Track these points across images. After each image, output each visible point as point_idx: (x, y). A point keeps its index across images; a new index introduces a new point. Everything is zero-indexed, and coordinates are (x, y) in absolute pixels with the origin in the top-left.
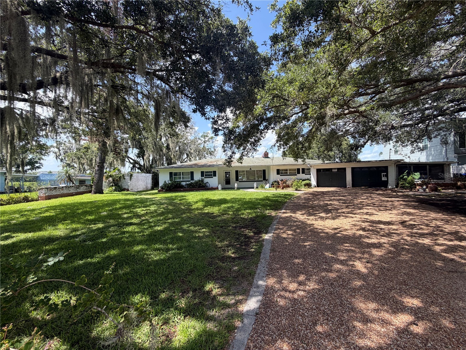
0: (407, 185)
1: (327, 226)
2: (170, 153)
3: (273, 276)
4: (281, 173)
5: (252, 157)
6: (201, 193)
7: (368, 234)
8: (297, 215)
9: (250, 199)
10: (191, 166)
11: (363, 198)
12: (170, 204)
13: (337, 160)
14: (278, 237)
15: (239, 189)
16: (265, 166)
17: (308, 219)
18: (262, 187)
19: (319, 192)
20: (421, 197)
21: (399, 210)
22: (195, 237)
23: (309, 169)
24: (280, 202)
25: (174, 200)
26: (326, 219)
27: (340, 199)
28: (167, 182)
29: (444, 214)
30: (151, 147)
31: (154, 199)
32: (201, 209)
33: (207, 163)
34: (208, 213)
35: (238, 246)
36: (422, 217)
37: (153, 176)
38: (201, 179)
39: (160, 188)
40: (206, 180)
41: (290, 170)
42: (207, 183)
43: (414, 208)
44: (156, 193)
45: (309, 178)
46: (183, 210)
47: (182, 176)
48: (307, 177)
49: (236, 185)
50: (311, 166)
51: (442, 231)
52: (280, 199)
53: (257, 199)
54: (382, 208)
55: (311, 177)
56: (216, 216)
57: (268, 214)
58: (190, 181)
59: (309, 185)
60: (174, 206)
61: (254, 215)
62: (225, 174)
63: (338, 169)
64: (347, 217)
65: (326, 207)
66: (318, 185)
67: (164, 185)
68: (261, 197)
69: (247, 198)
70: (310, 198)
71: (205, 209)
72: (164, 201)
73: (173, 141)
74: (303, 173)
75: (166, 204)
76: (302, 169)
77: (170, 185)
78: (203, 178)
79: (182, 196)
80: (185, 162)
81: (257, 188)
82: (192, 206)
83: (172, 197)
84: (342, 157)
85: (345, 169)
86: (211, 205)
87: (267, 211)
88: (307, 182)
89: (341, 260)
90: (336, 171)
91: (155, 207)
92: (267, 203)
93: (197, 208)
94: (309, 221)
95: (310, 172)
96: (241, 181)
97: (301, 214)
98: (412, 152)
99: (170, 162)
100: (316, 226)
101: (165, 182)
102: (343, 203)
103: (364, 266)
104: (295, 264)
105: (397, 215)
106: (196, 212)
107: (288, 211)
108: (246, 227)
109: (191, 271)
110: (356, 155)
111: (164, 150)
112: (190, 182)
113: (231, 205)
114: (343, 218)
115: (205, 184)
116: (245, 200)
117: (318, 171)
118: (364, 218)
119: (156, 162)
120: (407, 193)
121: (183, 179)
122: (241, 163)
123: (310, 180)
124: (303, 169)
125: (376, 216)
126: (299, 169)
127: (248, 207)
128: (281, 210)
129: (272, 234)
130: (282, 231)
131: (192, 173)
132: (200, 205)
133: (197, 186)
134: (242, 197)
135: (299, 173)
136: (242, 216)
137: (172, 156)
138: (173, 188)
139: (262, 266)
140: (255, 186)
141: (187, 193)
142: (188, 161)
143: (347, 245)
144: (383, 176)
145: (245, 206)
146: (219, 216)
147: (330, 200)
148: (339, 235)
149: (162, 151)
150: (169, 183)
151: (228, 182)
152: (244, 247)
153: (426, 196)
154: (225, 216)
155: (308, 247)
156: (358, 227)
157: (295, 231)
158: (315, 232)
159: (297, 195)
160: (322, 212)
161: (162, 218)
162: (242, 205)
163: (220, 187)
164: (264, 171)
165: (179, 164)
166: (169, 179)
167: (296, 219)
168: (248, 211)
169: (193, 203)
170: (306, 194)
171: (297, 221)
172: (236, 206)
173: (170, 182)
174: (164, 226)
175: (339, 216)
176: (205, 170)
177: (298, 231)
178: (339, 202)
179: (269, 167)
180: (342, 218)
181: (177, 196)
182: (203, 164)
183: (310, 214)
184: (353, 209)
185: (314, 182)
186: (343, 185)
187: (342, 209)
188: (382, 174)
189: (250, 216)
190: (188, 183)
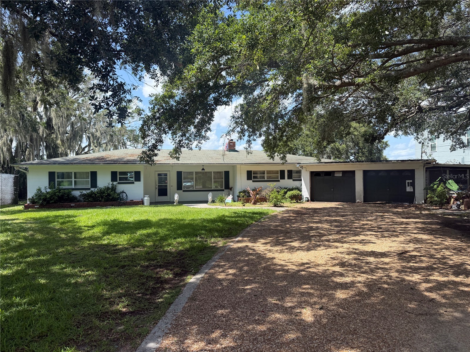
0: (436, 199)
1: (292, 261)
2: (54, 136)
3: (173, 335)
4: (255, 177)
5: (197, 149)
6: (108, 210)
7: (345, 270)
8: (258, 244)
9: (193, 220)
10: (92, 162)
11: (369, 218)
12: (40, 231)
13: (352, 158)
14: (211, 280)
15: (181, 203)
16: (228, 165)
17: (270, 251)
18: (222, 201)
19: (310, 209)
20: (451, 217)
21: (409, 236)
22: (69, 285)
23: (299, 172)
24: (240, 225)
25: (50, 222)
26: (298, 250)
27: (336, 221)
28: (43, 191)
29: (462, 241)
30: (13, 123)
31: (10, 222)
32: (97, 239)
33: (123, 156)
34: (107, 245)
35: (140, 295)
36: (432, 246)
37: (15, 178)
38: (110, 186)
39: (28, 202)
40: (121, 188)
41: (269, 172)
42: (123, 192)
43: (431, 232)
44: (20, 212)
45: (299, 186)
46: (63, 240)
47: (73, 180)
48: (296, 184)
49: (176, 197)
50: (302, 167)
51: (445, 263)
52: (240, 220)
53: (204, 220)
54: (386, 234)
55: (301, 185)
56: (121, 250)
57: (211, 245)
58: (89, 189)
59: (298, 198)
60: (48, 233)
61: (187, 246)
62: (157, 177)
63: (344, 172)
64: (329, 247)
65: (307, 232)
66: (313, 198)
67: (36, 195)
68: (213, 216)
69: (189, 218)
70: (291, 218)
71: (105, 238)
72: (29, 225)
73: (61, 114)
74: (288, 178)
75: (32, 230)
76: (288, 171)
77: (48, 196)
78: (115, 183)
79: (69, 216)
80: (86, 153)
81: (213, 201)
82: (81, 233)
83: (47, 217)
84: (358, 153)
85: (353, 172)
86: (117, 232)
87: (213, 240)
88: (295, 192)
89: (287, 308)
90: (341, 175)
91: (7, 236)
92: (219, 226)
93: (90, 237)
94: (271, 254)
95: (300, 177)
96: (186, 189)
97: (263, 244)
98: (453, 149)
99: (53, 152)
100: (276, 261)
101: (39, 190)
102: (336, 226)
103: (313, 314)
104: (215, 317)
105: (401, 243)
106: (86, 244)
107: (245, 239)
108: (166, 266)
109: (41, 337)
110: (380, 150)
111: (41, 130)
112: (88, 191)
113: (155, 230)
114: (324, 248)
115: (119, 194)
116: (182, 222)
117: (314, 175)
118: (353, 249)
119: (24, 152)
120: (434, 212)
121: (75, 184)
122: (178, 158)
123: (300, 190)
124: (290, 172)
125: (372, 244)
126: (284, 171)
127: (183, 234)
128: (236, 237)
129: (203, 275)
130: (221, 270)
131: (94, 175)
132: (97, 231)
133: (102, 198)
134: (180, 217)
135: (283, 177)
136: (165, 249)
137: (59, 142)
138: (55, 202)
139: (163, 324)
140: (210, 198)
141: (80, 211)
142: (91, 152)
143: (307, 286)
144: (408, 186)
145: (179, 232)
146: (126, 249)
147: (320, 222)
148: (303, 273)
149: (35, 130)
150: (47, 193)
151: (163, 191)
152: (148, 297)
153: (457, 215)
154: (138, 249)
155: (248, 291)
156: (337, 262)
157: (241, 269)
158: (269, 270)
159: (273, 214)
160: (296, 240)
161: (15, 255)
162: (174, 230)
163: (146, 199)
164: (227, 173)
165: (72, 156)
166: (47, 184)
167: (251, 252)
168: (179, 240)
169: (86, 228)
170: (288, 212)
171: (251, 254)
172: (162, 232)
173: (49, 190)
174: (16, 268)
175: (319, 246)
176: (119, 169)
177: (246, 268)
178: (331, 226)
179: (234, 166)
180: (322, 248)
181: (58, 216)
182: (116, 158)
183: (277, 243)
184: (345, 236)
185: (306, 193)
186: (350, 198)
187: (330, 235)
188: (407, 181)
189: (180, 248)
190: (84, 192)
